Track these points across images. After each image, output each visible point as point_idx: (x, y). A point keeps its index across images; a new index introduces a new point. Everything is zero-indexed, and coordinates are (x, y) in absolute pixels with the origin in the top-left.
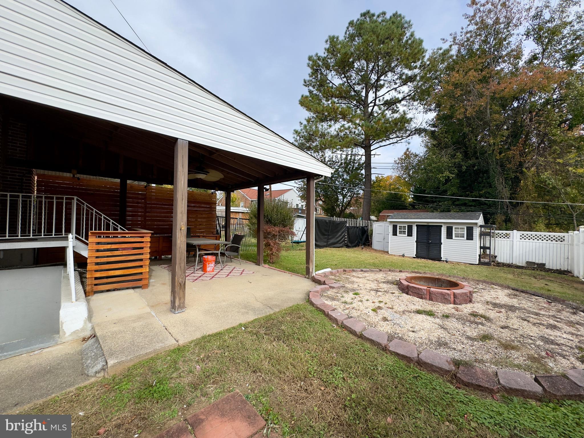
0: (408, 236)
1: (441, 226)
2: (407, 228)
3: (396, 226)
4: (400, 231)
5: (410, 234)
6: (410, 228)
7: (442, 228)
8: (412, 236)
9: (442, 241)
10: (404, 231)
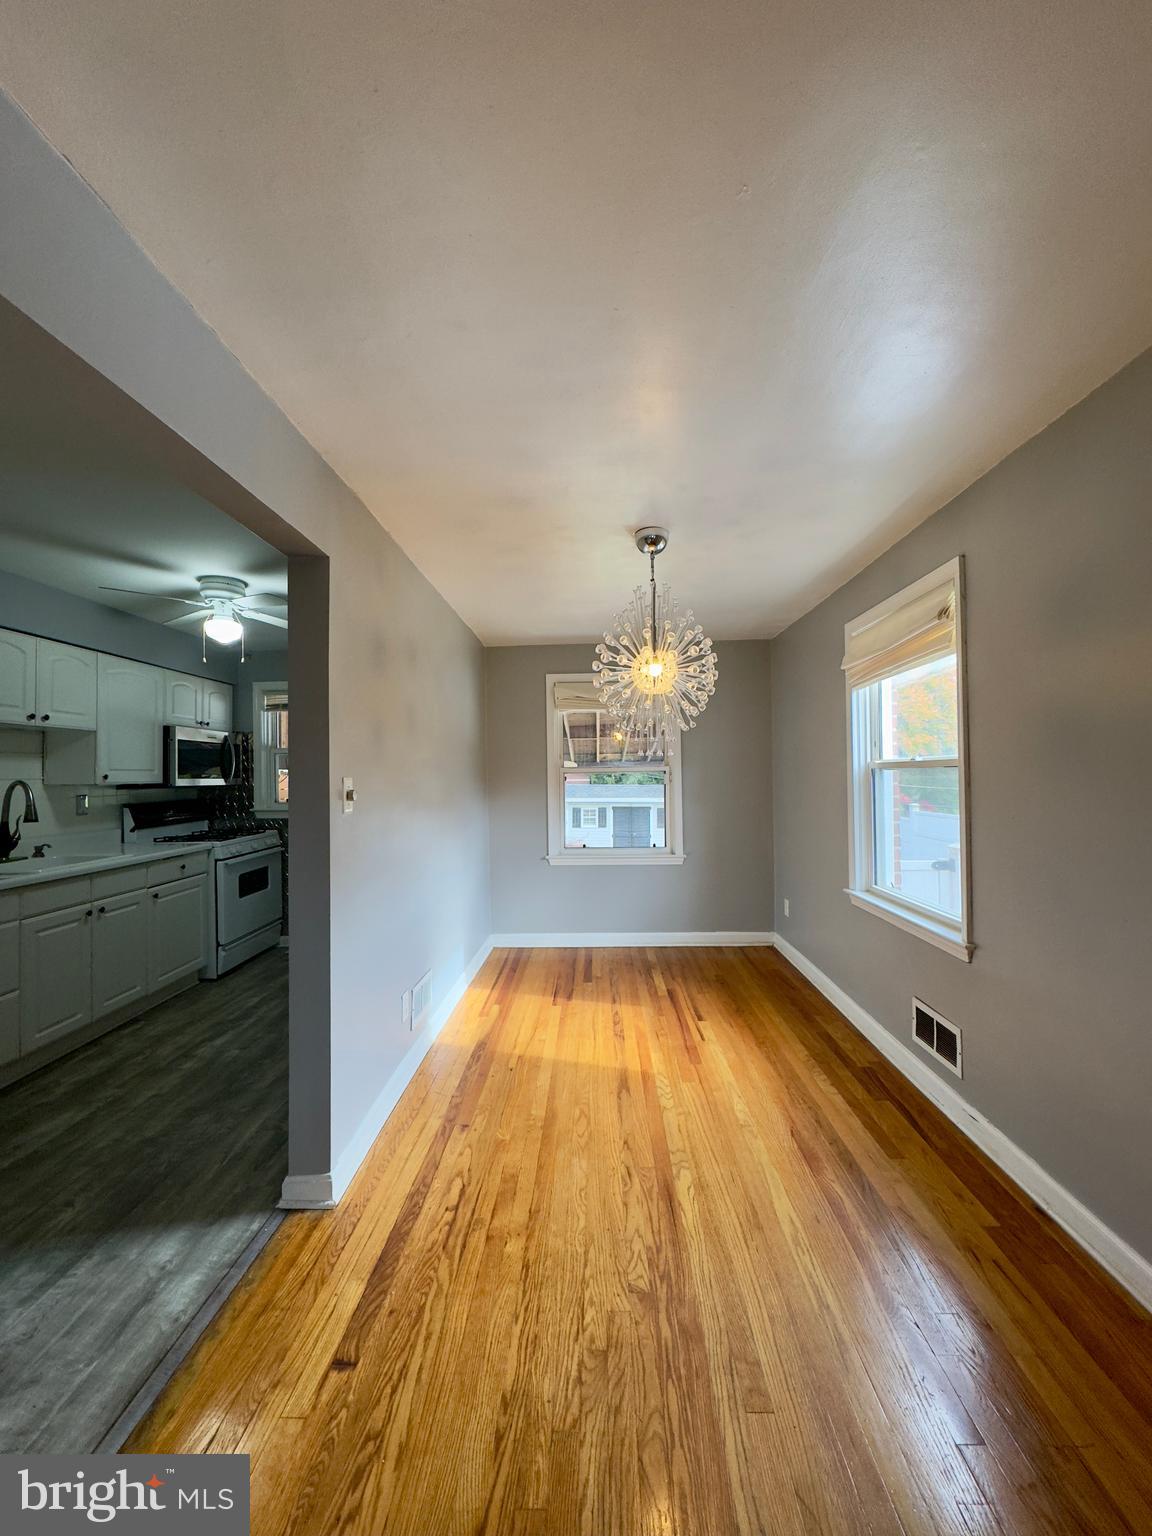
0: (600, 826)
1: (650, 808)
2: (597, 813)
3: (579, 810)
4: (585, 819)
5: (602, 823)
6: (602, 812)
7: (651, 811)
8: (605, 826)
9: (651, 833)
10: (592, 819)
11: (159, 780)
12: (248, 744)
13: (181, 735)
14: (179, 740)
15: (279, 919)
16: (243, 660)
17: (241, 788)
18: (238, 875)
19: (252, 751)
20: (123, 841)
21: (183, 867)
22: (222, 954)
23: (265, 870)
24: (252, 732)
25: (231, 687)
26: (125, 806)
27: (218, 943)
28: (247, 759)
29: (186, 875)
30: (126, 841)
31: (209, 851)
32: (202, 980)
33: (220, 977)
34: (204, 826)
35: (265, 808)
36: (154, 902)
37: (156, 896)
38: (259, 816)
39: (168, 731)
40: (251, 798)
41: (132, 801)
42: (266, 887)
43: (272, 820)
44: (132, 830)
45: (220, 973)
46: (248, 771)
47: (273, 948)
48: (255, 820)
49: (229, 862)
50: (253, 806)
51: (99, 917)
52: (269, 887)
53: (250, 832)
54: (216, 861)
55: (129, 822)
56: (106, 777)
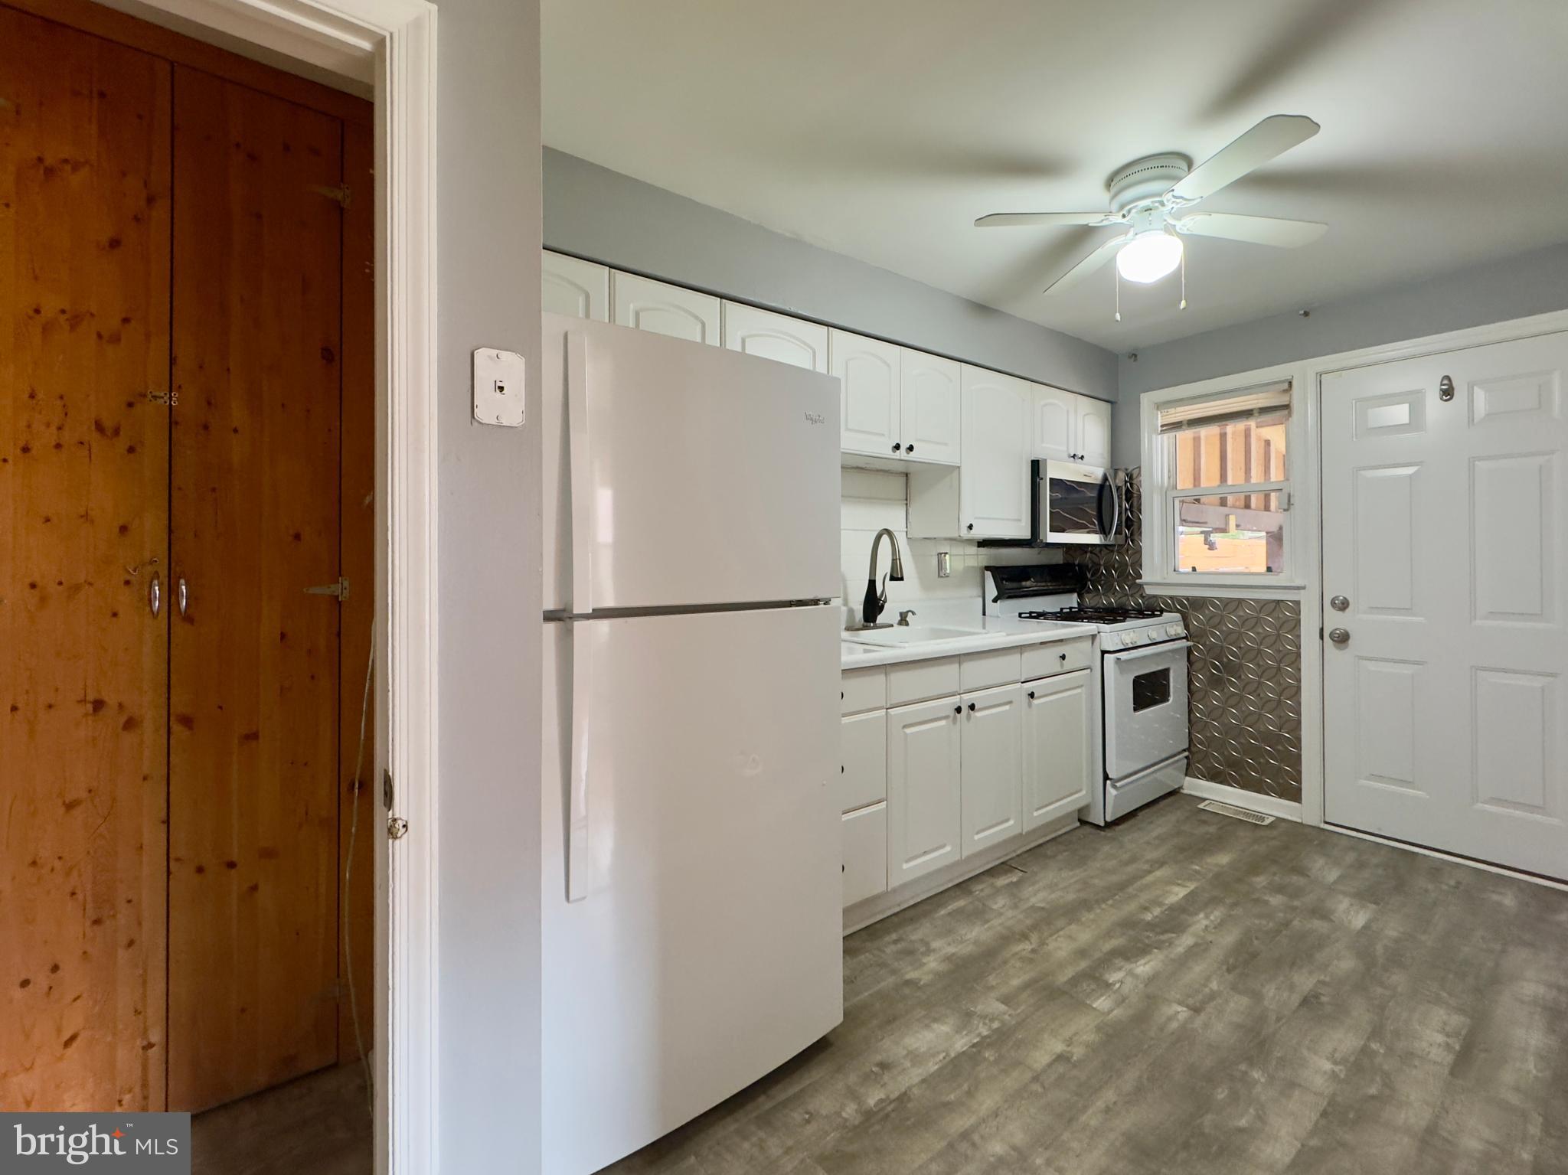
11: (1026, 534)
12: (1131, 485)
13: (1053, 471)
14: (1051, 479)
15: (1185, 750)
16: (1183, 304)
17: (1121, 548)
18: (1133, 677)
19: (1140, 497)
20: (984, 614)
21: (1063, 657)
22: (1110, 789)
23: (1165, 673)
24: (1140, 467)
25: (1108, 406)
26: (987, 568)
27: (1106, 777)
28: (1131, 506)
29: (1066, 668)
30: (987, 614)
31: (1094, 637)
32: (1083, 822)
33: (1109, 825)
34: (1072, 601)
35: (1158, 579)
36: (1030, 705)
37: (1032, 695)
38: (1149, 591)
39: (1036, 466)
40: (1138, 564)
41: (992, 564)
42: (1168, 700)
43: (1171, 598)
44: (995, 601)
45: (1108, 819)
46: (1132, 525)
47: (1174, 793)
48: (1142, 597)
49: (1123, 656)
50: (1140, 577)
51: (969, 717)
52: (1171, 699)
53: (1141, 614)
54: (1104, 652)
55: (992, 590)
56: (970, 527)
